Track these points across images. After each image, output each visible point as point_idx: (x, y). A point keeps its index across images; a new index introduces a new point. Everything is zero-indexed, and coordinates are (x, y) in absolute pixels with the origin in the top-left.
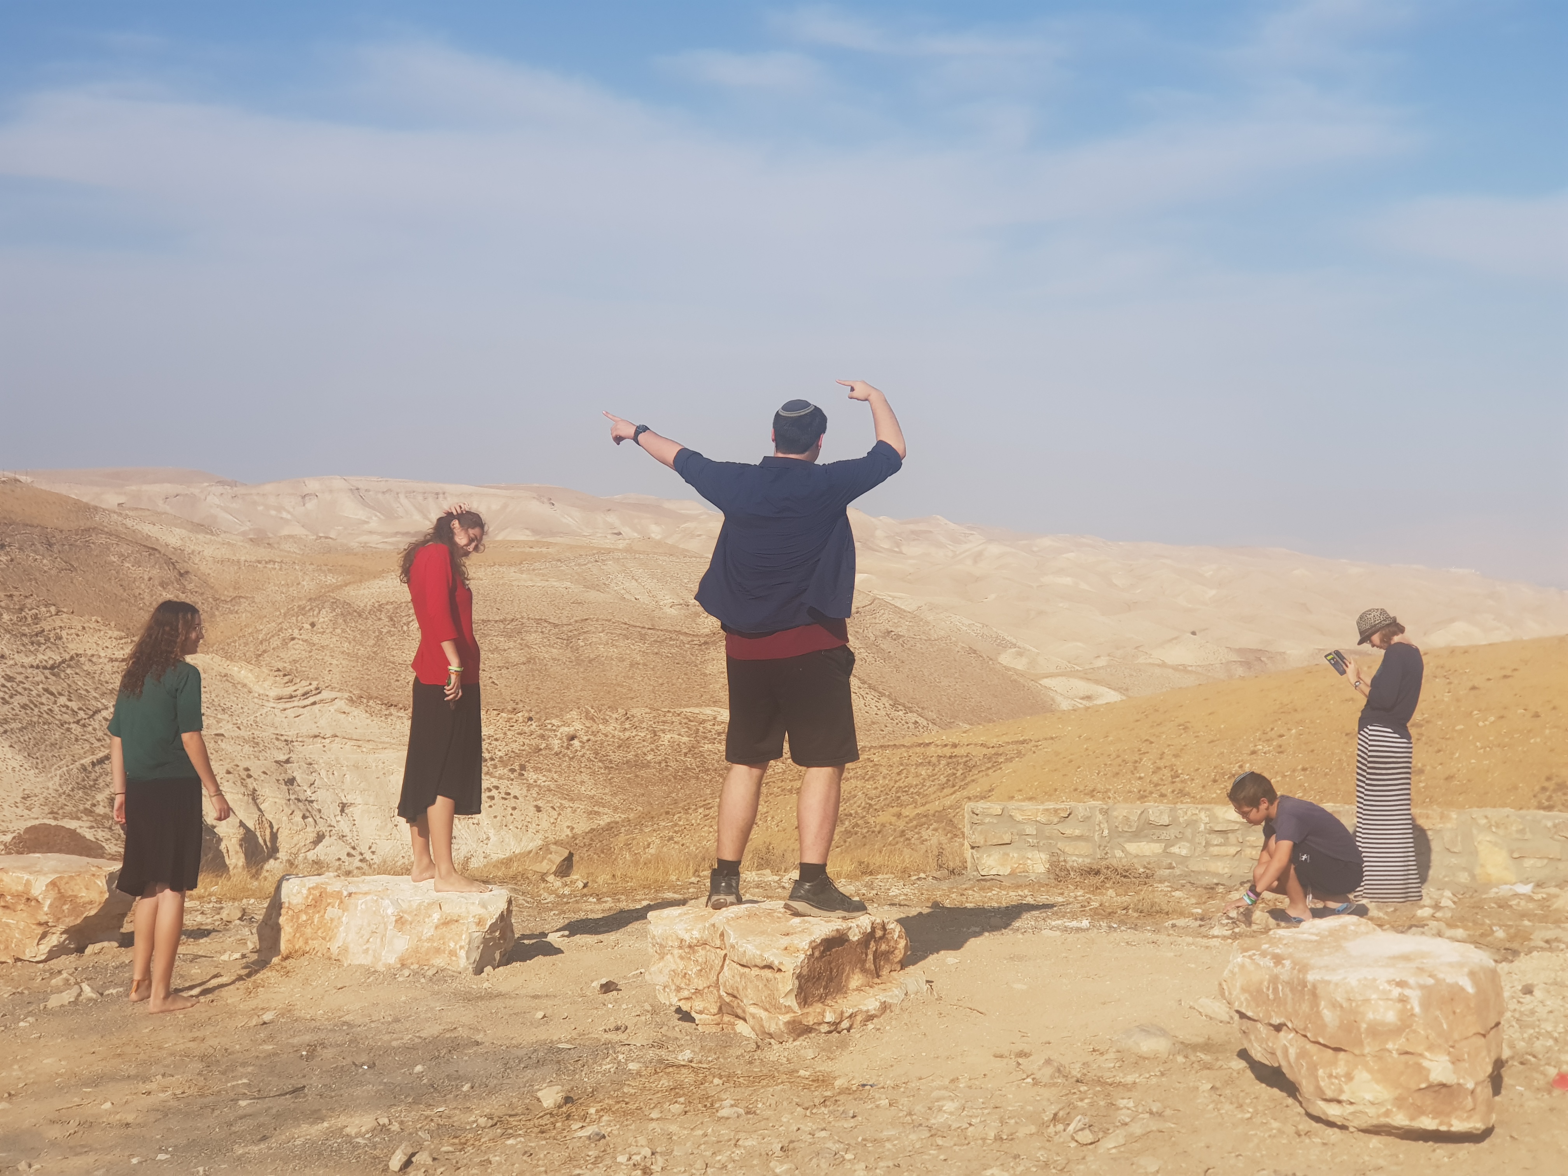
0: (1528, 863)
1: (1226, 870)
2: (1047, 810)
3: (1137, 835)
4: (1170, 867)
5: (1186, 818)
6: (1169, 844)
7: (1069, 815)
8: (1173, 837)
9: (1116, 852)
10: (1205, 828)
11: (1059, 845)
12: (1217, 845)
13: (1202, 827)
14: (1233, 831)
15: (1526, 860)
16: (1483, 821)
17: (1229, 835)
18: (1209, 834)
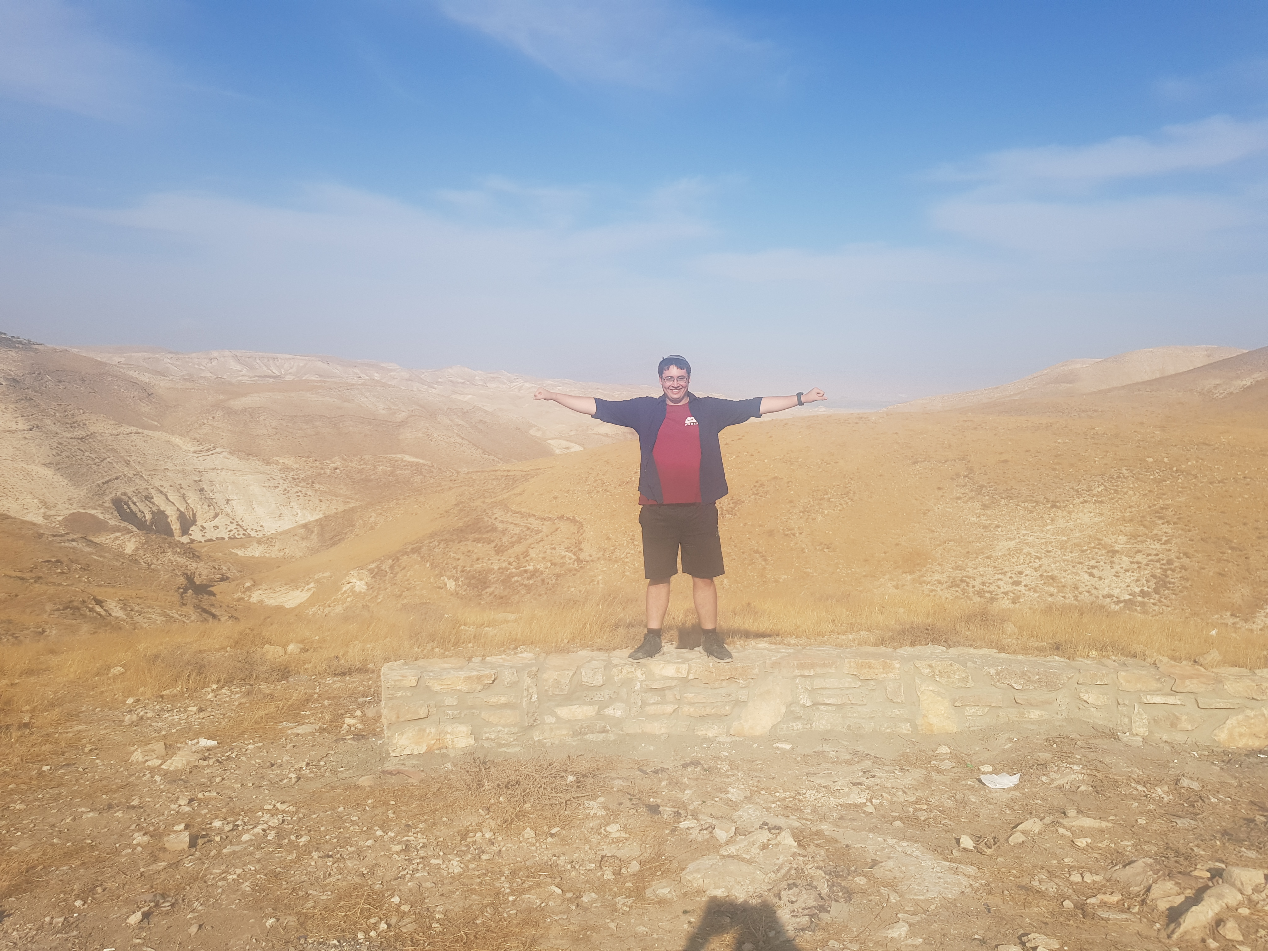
0: (969, 711)
1: (663, 730)
2: (469, 678)
3: (569, 699)
4: (604, 731)
5: (620, 676)
6: (603, 706)
7: (494, 681)
8: (607, 697)
9: (546, 717)
10: (641, 687)
11: (483, 715)
12: (653, 704)
13: (638, 686)
14: (670, 688)
15: (967, 708)
16: (927, 671)
17: (667, 692)
18: (645, 692)
